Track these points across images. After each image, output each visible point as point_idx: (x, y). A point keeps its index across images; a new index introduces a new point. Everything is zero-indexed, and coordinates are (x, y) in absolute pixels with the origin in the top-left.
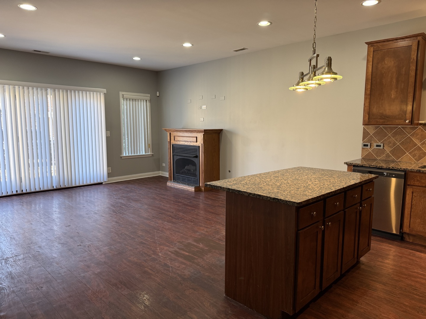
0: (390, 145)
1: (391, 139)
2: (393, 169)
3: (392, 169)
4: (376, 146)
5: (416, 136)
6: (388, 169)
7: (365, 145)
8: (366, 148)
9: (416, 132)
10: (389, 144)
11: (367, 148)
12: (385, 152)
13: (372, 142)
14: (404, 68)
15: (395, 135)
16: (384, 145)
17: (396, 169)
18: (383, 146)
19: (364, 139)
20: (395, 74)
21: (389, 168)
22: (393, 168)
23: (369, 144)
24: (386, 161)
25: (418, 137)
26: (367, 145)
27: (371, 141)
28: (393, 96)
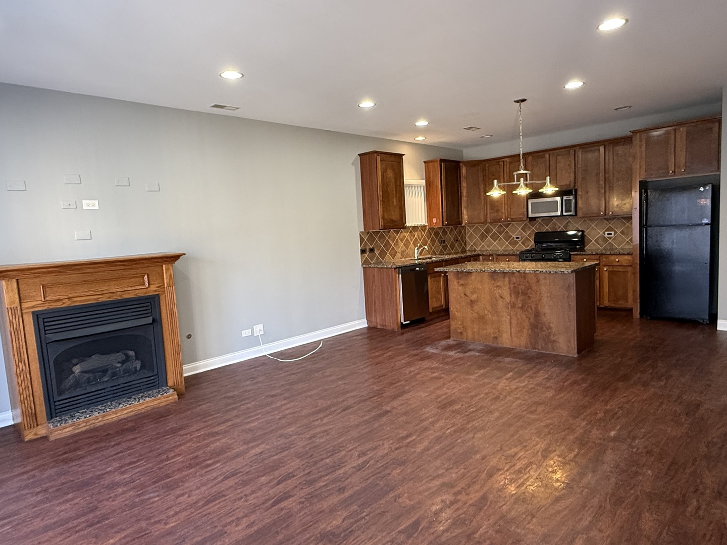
1: (378, 243)
4: (370, 251)
9: (400, 234)
10: (377, 248)
12: (376, 255)
16: (374, 248)
19: (361, 245)
20: (394, 184)
27: (366, 246)
28: (395, 204)
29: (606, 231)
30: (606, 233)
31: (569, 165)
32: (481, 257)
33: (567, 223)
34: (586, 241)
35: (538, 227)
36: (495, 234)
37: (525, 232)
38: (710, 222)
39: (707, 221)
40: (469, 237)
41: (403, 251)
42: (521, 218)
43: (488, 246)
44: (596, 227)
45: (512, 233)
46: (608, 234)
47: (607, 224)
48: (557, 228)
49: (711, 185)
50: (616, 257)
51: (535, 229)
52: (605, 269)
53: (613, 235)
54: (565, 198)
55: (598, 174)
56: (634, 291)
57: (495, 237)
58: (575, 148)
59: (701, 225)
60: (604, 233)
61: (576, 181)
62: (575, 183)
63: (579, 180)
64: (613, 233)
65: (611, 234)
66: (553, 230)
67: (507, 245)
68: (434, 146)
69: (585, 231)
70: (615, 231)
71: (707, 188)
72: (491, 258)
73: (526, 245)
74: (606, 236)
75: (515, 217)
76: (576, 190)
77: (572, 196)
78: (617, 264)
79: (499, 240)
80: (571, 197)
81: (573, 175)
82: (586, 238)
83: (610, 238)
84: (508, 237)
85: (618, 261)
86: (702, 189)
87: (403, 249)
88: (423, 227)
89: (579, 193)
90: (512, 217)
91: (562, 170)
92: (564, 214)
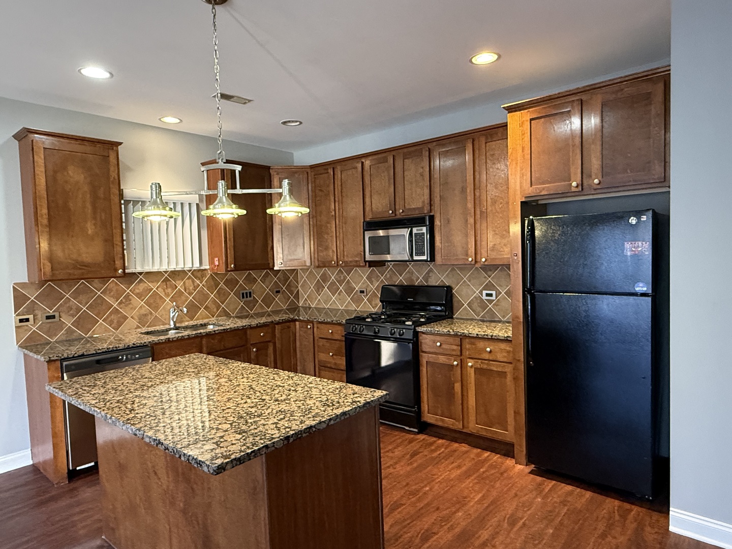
0: (71, 312)
1: (71, 303)
2: (135, 346)
3: (132, 347)
4: (47, 319)
5: (110, 293)
6: (127, 348)
7: (21, 321)
8: (24, 326)
9: (109, 287)
10: (68, 312)
11: (27, 326)
12: (64, 325)
13: (36, 312)
14: (102, 188)
15: (76, 295)
16: (61, 313)
17: (138, 345)
18: (60, 317)
19: (17, 308)
20: (89, 196)
21: (129, 346)
22: (134, 344)
23: (31, 317)
24: (70, 342)
25: (112, 293)
26: (27, 320)
27: (34, 311)
28: (90, 232)
29: (484, 289)
30: (484, 292)
31: (422, 175)
32: (297, 323)
33: (428, 273)
34: (455, 304)
35: (388, 276)
36: (333, 283)
37: (372, 283)
38: (650, 291)
39: (645, 289)
40: (302, 286)
41: (146, 315)
42: (357, 261)
43: (326, 302)
44: (469, 281)
45: (355, 283)
46: (488, 295)
47: (485, 277)
48: (415, 279)
49: (650, 213)
50: (487, 343)
51: (384, 278)
52: (470, 364)
53: (494, 298)
54: (415, 230)
55: (463, 190)
56: (516, 413)
57: (334, 289)
58: (430, 146)
59: (635, 294)
60: (481, 292)
61: (432, 202)
62: (431, 205)
63: (437, 200)
64: (494, 293)
65: (491, 295)
66: (408, 284)
67: (349, 302)
68: (205, 136)
69: (453, 286)
70: (497, 291)
71: (644, 218)
72: (309, 327)
73: (374, 305)
74: (484, 297)
75: (350, 260)
76: (432, 218)
77: (425, 228)
78: (486, 356)
79: (339, 294)
80: (424, 230)
81: (427, 191)
82: (454, 300)
83: (490, 301)
84: (349, 290)
85: (491, 352)
86: (633, 220)
87: (143, 312)
88: (199, 273)
89: (437, 222)
90: (346, 259)
91: (411, 183)
92: (416, 258)
